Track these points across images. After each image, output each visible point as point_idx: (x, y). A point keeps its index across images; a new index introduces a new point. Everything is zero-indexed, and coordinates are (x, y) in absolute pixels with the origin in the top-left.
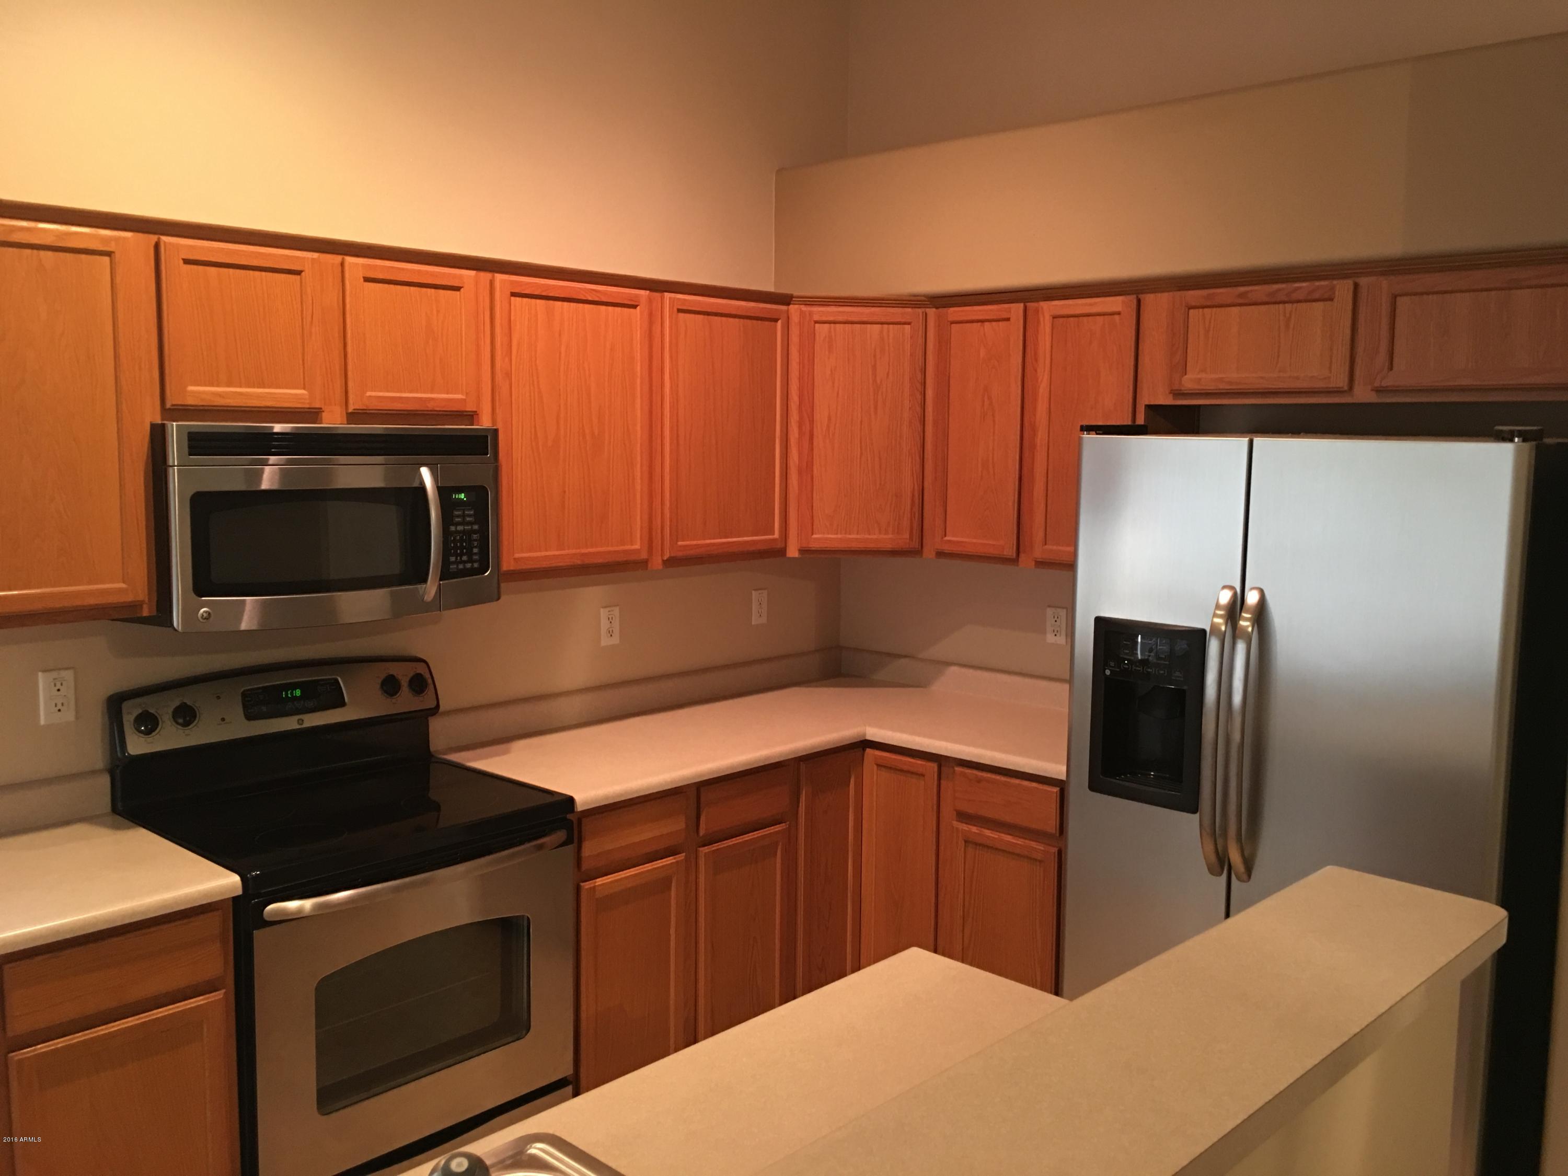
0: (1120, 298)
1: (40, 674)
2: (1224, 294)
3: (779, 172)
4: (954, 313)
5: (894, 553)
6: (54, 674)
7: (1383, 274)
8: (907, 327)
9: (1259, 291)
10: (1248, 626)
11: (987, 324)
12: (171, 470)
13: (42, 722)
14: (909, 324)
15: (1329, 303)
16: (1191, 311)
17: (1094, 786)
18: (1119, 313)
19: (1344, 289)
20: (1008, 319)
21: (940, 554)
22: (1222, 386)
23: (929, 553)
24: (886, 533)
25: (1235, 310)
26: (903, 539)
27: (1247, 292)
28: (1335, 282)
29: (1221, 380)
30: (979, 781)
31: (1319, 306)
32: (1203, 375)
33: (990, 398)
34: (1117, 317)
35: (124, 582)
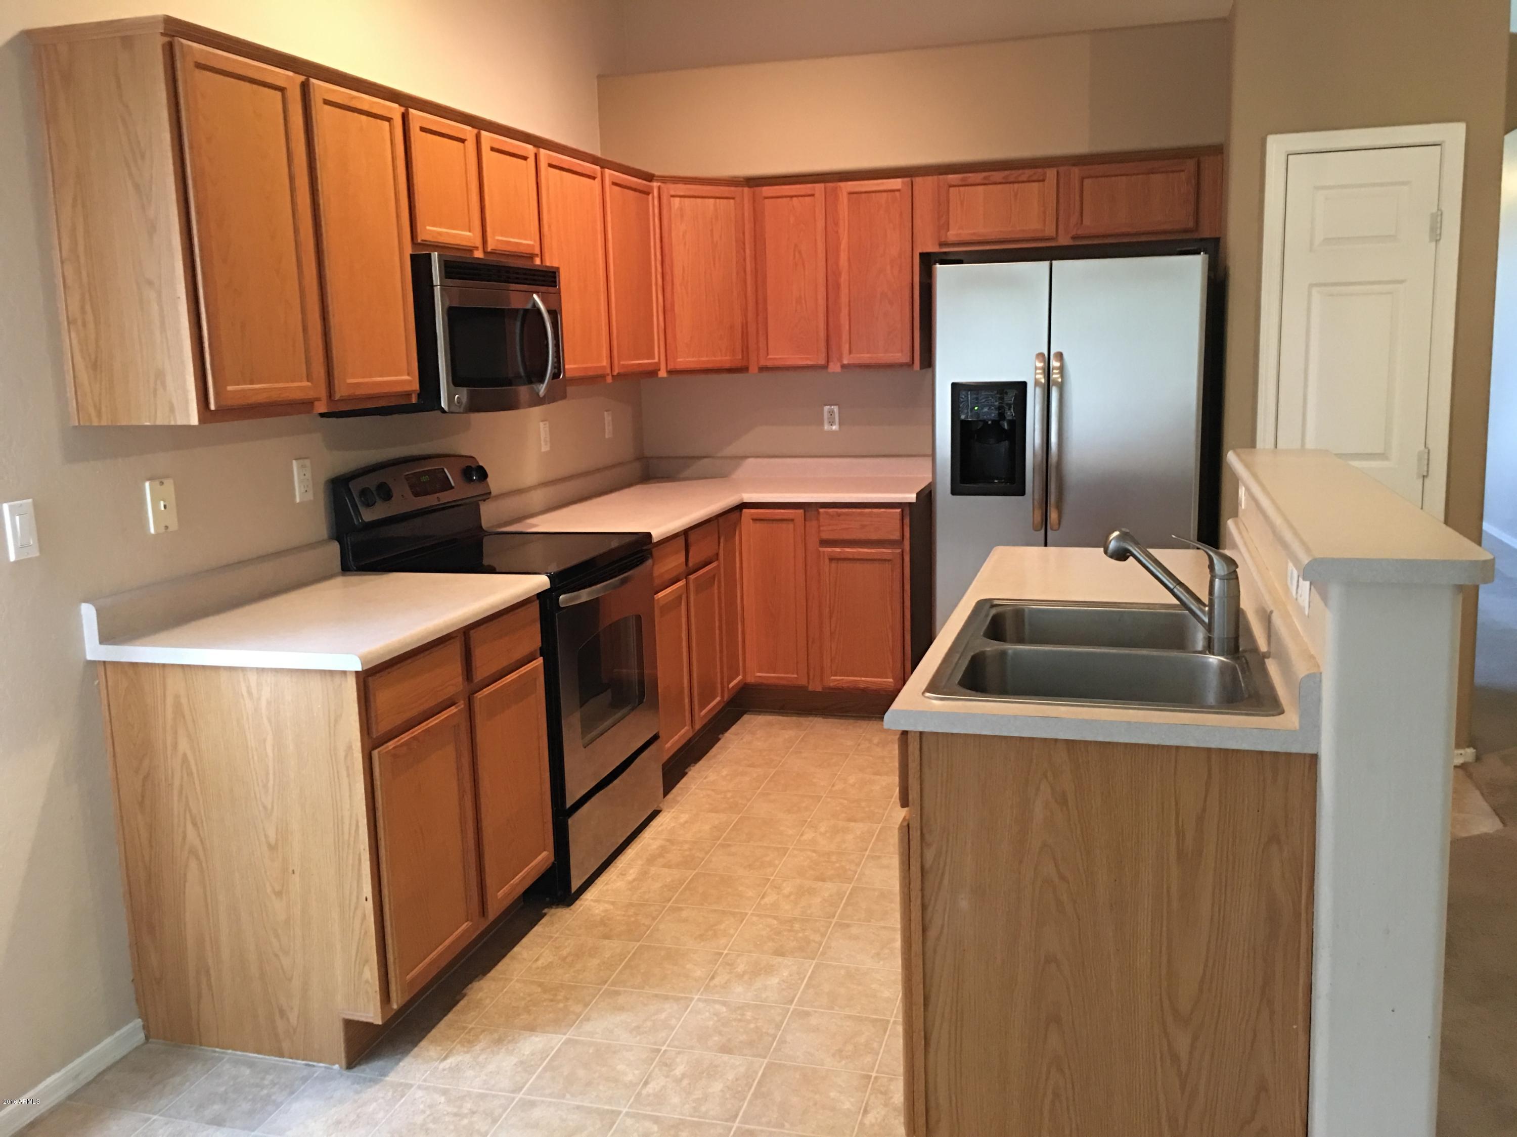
0: (899, 180)
1: (294, 462)
2: (972, 177)
3: (599, 77)
4: (767, 191)
5: (730, 371)
6: (301, 461)
7: (1074, 165)
8: (732, 201)
9: (997, 176)
10: (1058, 378)
11: (795, 199)
12: (435, 288)
13: (298, 500)
14: (733, 198)
15: (1041, 183)
16: (952, 189)
17: (954, 492)
18: (898, 190)
19: (1051, 173)
20: (813, 195)
21: (763, 369)
22: (975, 238)
23: (753, 369)
24: (726, 356)
25: (981, 188)
26: (736, 359)
27: (989, 176)
28: (1045, 170)
29: (974, 234)
30: (839, 515)
31: (1036, 185)
32: (960, 231)
33: (800, 252)
34: (897, 194)
35: (408, 375)
